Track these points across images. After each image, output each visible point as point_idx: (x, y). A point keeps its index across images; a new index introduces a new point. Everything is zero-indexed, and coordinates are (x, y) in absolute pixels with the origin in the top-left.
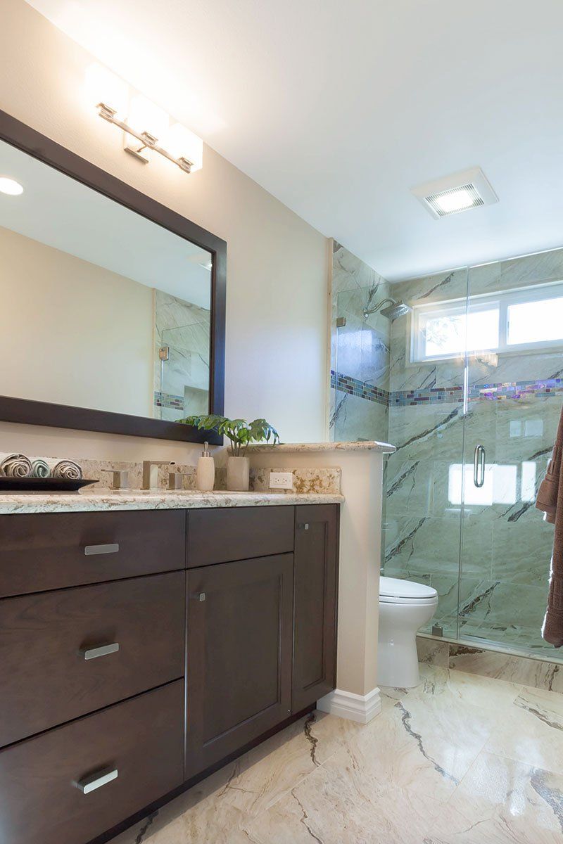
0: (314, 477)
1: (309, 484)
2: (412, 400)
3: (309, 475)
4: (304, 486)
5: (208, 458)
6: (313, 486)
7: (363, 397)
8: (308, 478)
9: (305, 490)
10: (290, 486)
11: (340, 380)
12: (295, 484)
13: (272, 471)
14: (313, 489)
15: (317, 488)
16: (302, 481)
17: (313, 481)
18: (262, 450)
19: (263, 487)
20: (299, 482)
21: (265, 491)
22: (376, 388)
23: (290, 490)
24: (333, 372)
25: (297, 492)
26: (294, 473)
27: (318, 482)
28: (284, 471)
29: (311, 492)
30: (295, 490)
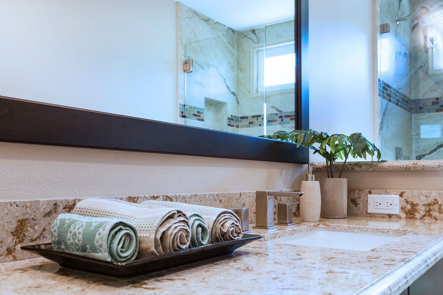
0: (430, 200)
1: (423, 208)
2: (437, 107)
3: (423, 198)
4: (416, 210)
5: (314, 182)
6: (429, 211)
7: (397, 105)
8: (421, 202)
9: (418, 216)
10: (396, 210)
11: (384, 88)
12: (402, 208)
13: (370, 193)
14: (430, 215)
15: (435, 214)
16: (413, 205)
17: (429, 205)
18: (357, 169)
19: (358, 212)
20: (409, 207)
21: (360, 216)
22: (404, 96)
23: (397, 215)
24: (379, 80)
25: (406, 218)
26: (401, 195)
27: (436, 207)
28: (386, 193)
29: (427, 218)
30: (403, 215)
